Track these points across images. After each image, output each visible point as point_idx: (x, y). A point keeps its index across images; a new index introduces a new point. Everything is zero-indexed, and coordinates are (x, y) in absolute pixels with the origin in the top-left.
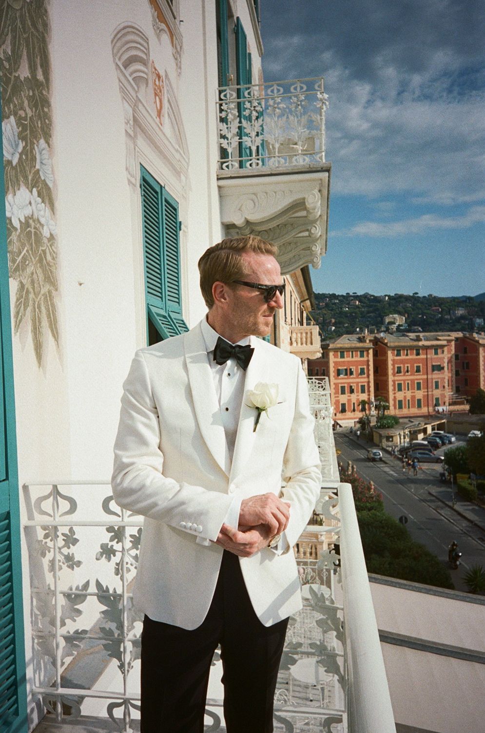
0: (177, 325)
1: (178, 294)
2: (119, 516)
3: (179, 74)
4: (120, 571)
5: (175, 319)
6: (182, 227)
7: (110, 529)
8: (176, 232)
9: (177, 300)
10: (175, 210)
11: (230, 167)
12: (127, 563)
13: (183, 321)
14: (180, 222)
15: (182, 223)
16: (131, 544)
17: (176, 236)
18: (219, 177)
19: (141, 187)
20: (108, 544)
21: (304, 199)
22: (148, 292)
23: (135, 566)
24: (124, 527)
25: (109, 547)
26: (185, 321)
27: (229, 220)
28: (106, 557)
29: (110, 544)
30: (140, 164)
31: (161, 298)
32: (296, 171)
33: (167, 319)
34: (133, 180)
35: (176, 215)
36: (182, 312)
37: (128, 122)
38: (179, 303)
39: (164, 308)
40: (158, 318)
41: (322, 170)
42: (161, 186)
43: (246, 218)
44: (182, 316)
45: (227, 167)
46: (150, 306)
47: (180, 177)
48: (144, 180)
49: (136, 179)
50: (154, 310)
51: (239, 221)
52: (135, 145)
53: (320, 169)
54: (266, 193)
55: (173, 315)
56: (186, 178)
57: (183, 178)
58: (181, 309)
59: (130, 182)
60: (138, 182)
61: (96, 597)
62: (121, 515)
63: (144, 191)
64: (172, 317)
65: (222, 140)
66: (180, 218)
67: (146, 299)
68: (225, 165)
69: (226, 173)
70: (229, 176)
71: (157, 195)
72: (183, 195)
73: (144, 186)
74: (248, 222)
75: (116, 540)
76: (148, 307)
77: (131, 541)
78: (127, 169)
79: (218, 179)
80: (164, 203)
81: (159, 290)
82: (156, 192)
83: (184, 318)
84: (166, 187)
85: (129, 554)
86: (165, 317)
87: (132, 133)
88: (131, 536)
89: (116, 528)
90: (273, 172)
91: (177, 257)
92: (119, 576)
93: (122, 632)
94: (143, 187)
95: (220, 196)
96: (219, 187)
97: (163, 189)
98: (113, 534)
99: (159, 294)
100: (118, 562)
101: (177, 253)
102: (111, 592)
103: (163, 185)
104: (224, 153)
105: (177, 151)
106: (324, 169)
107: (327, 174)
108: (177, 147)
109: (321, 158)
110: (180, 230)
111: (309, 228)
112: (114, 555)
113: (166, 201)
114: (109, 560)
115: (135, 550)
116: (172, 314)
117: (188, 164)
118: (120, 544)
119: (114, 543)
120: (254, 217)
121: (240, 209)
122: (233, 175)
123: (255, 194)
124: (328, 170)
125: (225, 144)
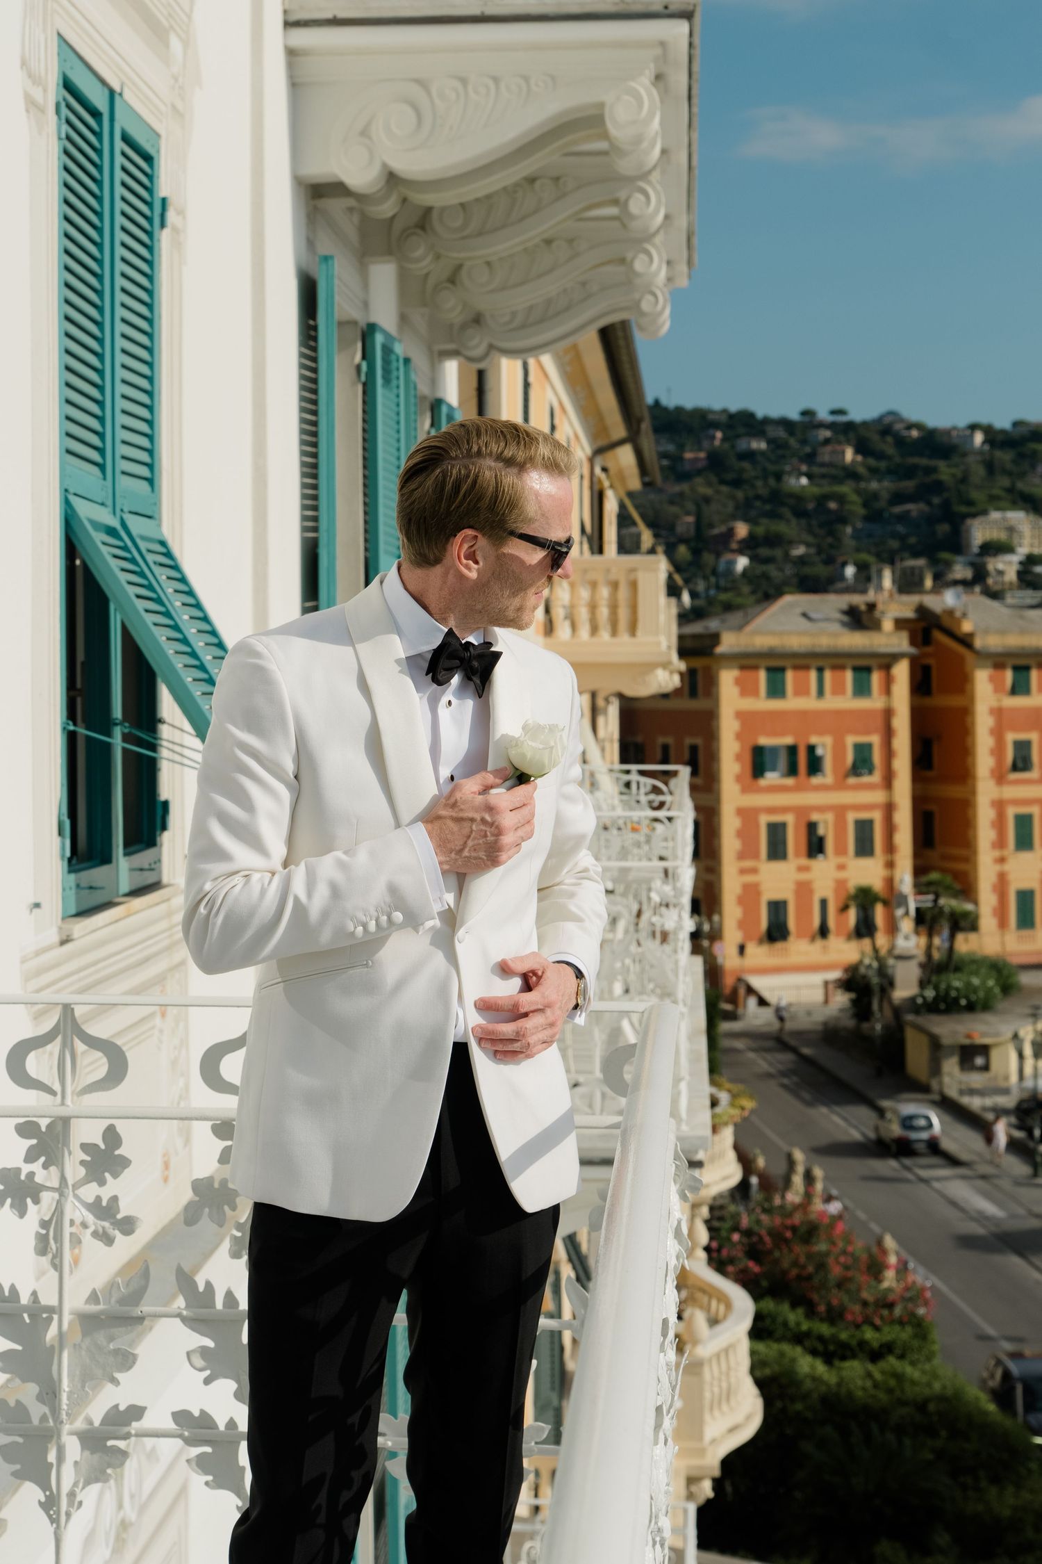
0: (150, 558)
1: (150, 452)
2: (53, 1093)
4: (52, 1242)
5: (143, 538)
6: (171, 216)
7: (26, 1129)
8: (149, 234)
9: (144, 471)
10: (148, 158)
12: (72, 1223)
13: (163, 543)
14: (164, 200)
15: (169, 202)
16: (82, 1171)
17: (149, 248)
18: (294, 17)
19: (58, 111)
20: (18, 1170)
21: (602, 105)
22: (69, 452)
23: (92, 1228)
24: (65, 1121)
25: (23, 1177)
26: (170, 543)
27: (321, 167)
28: (12, 1206)
29: (26, 1169)
30: (59, 35)
31: (102, 467)
33: (121, 539)
34: (37, 94)
35: (150, 177)
36: (160, 513)
38: (151, 481)
39: (110, 502)
40: (99, 537)
41: (667, 13)
42: (112, 93)
43: (384, 165)
44: (159, 525)
46: (72, 499)
47: (167, 45)
48: (68, 85)
49: (45, 91)
50: (85, 510)
51: (360, 174)
54: (464, 81)
55: (135, 524)
56: (186, 43)
57: (175, 44)
58: (157, 504)
59: (30, 103)
60: (51, 93)
62: (57, 1087)
63: (68, 122)
64: (134, 532)
66: (164, 188)
67: (61, 476)
70: (329, 15)
71: (100, 123)
72: (174, 107)
73: (69, 106)
74: (392, 179)
75: (43, 1159)
76: (67, 503)
77: (82, 1163)
78: (24, 63)
79: (289, 24)
80: (119, 145)
81: (95, 440)
82: (96, 114)
83: (167, 532)
84: (127, 95)
85: (76, 1197)
86: (111, 532)
88: (85, 1147)
89: (44, 1123)
91: (150, 321)
92: (50, 1256)
93: (55, 1411)
94: (65, 111)
95: (295, 85)
96: (291, 53)
97: (117, 98)
98: (34, 1142)
99: (95, 456)
100: (47, 1218)
101: (150, 306)
103: (117, 88)
106: (673, 8)
107: (682, 27)
110: (163, 225)
111: (622, 195)
112: (36, 1201)
113: (126, 139)
114: (22, 1213)
115: (94, 1185)
116: (133, 522)
118: (53, 1169)
119: (36, 1167)
120: (412, 164)
121: (365, 133)
122: (342, 14)
123: (422, 83)
124: (688, 15)
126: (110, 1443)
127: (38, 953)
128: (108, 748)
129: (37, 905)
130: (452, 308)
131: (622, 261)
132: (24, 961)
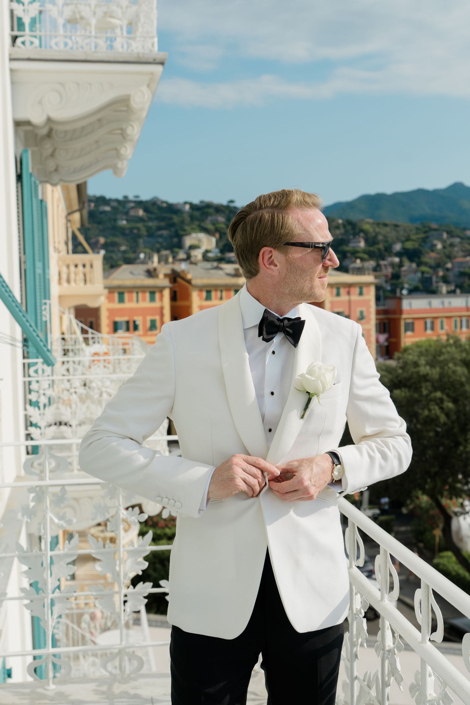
11: (28, 43)
18: (13, 57)
21: (130, 95)
27: (22, 116)
32: (120, 59)
41: (155, 62)
43: (47, 115)
45: (23, 43)
51: (38, 119)
53: (151, 60)
54: (78, 84)
65: (14, 5)
68: (19, 40)
69: (21, 50)
70: (26, 56)
74: (49, 120)
79: (11, 60)
90: (89, 58)
95: (13, 83)
96: (12, 71)
106: (157, 61)
107: (160, 68)
109: (152, 45)
111: (124, 127)
120: (57, 115)
121: (40, 103)
122: (32, 56)
123: (62, 84)
124: (162, 63)
125: (19, 10)
130: (51, 165)
131: (116, 149)
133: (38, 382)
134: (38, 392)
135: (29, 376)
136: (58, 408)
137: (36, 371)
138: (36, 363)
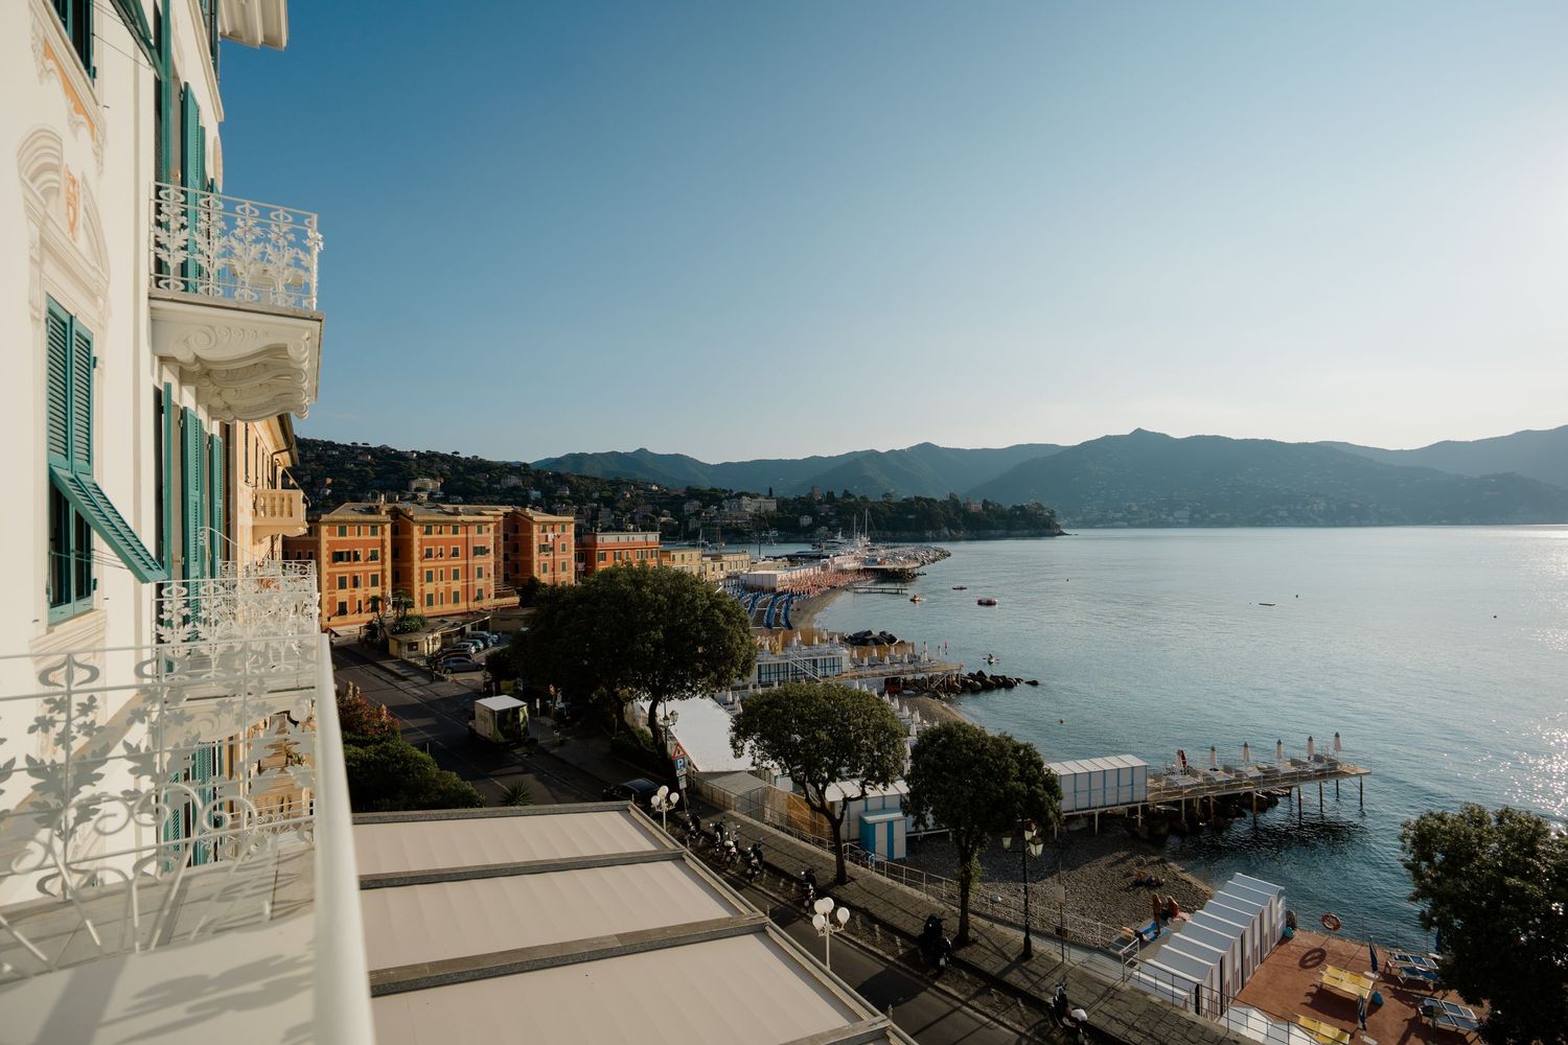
0: (90, 490)
1: (88, 450)
2: (63, 686)
3: (100, 173)
4: (63, 741)
5: (86, 483)
6: (98, 363)
7: (49, 701)
8: (89, 370)
9: (86, 458)
10: (88, 342)
11: (171, 286)
13: (95, 485)
14: (95, 358)
15: (97, 358)
16: (77, 713)
17: (88, 375)
18: (152, 296)
19: (47, 322)
20: (45, 717)
21: (285, 344)
22: (52, 450)
24: (69, 696)
25: (47, 719)
26: (99, 485)
27: (165, 351)
28: (42, 730)
29: (49, 716)
30: (47, 293)
31: (66, 456)
32: (275, 312)
33: (76, 483)
34: (37, 314)
35: (90, 350)
36: (93, 473)
37: (34, 245)
38: (88, 462)
39: (70, 469)
40: (67, 482)
41: (311, 319)
42: (71, 317)
43: (194, 354)
44: (93, 478)
45: (166, 285)
46: (55, 469)
47: (97, 302)
48: (51, 312)
49: (41, 314)
50: (58, 471)
51: (185, 356)
52: (41, 271)
53: (308, 316)
54: (229, 329)
55: (82, 477)
56: (105, 301)
57: (100, 301)
58: (92, 470)
59: (33, 318)
60: (44, 314)
61: (25, 772)
63: (51, 326)
64: (82, 480)
65: (159, 250)
66: (95, 353)
67: (49, 458)
68: (161, 283)
69: (165, 293)
70: (169, 298)
71: (66, 328)
72: (99, 324)
73: (51, 320)
74: (197, 358)
75: (58, 711)
76: (50, 469)
77: (77, 710)
78: (30, 302)
79: (150, 298)
80: (75, 336)
81: (63, 445)
82: (64, 324)
83: (96, 480)
84: (78, 317)
86: (72, 480)
87: (37, 258)
88: (79, 704)
89: (58, 698)
90: (241, 307)
91: (88, 402)
94: (50, 323)
95: (153, 320)
96: (152, 308)
97: (74, 319)
98: (54, 705)
99: (63, 451)
100: (60, 733)
101: (89, 396)
102: (48, 763)
103: (73, 315)
104: (160, 265)
105: (94, 269)
106: (314, 317)
107: (319, 323)
108: (94, 264)
109: (311, 304)
110: (95, 367)
111: (292, 373)
112: (55, 727)
113: (78, 334)
114: (46, 732)
116: (81, 477)
117: (108, 283)
118: (63, 714)
119: (55, 714)
120: (203, 354)
121: (186, 341)
122: (176, 298)
123: (211, 327)
124: (320, 321)
125: (163, 255)
126: (91, 807)
127: (37, 638)
128: (68, 560)
129: (37, 621)
131: (290, 394)
132: (30, 642)
133: (171, 602)
134: (171, 611)
135: (162, 597)
136: (194, 626)
137: (170, 592)
138: (170, 585)
